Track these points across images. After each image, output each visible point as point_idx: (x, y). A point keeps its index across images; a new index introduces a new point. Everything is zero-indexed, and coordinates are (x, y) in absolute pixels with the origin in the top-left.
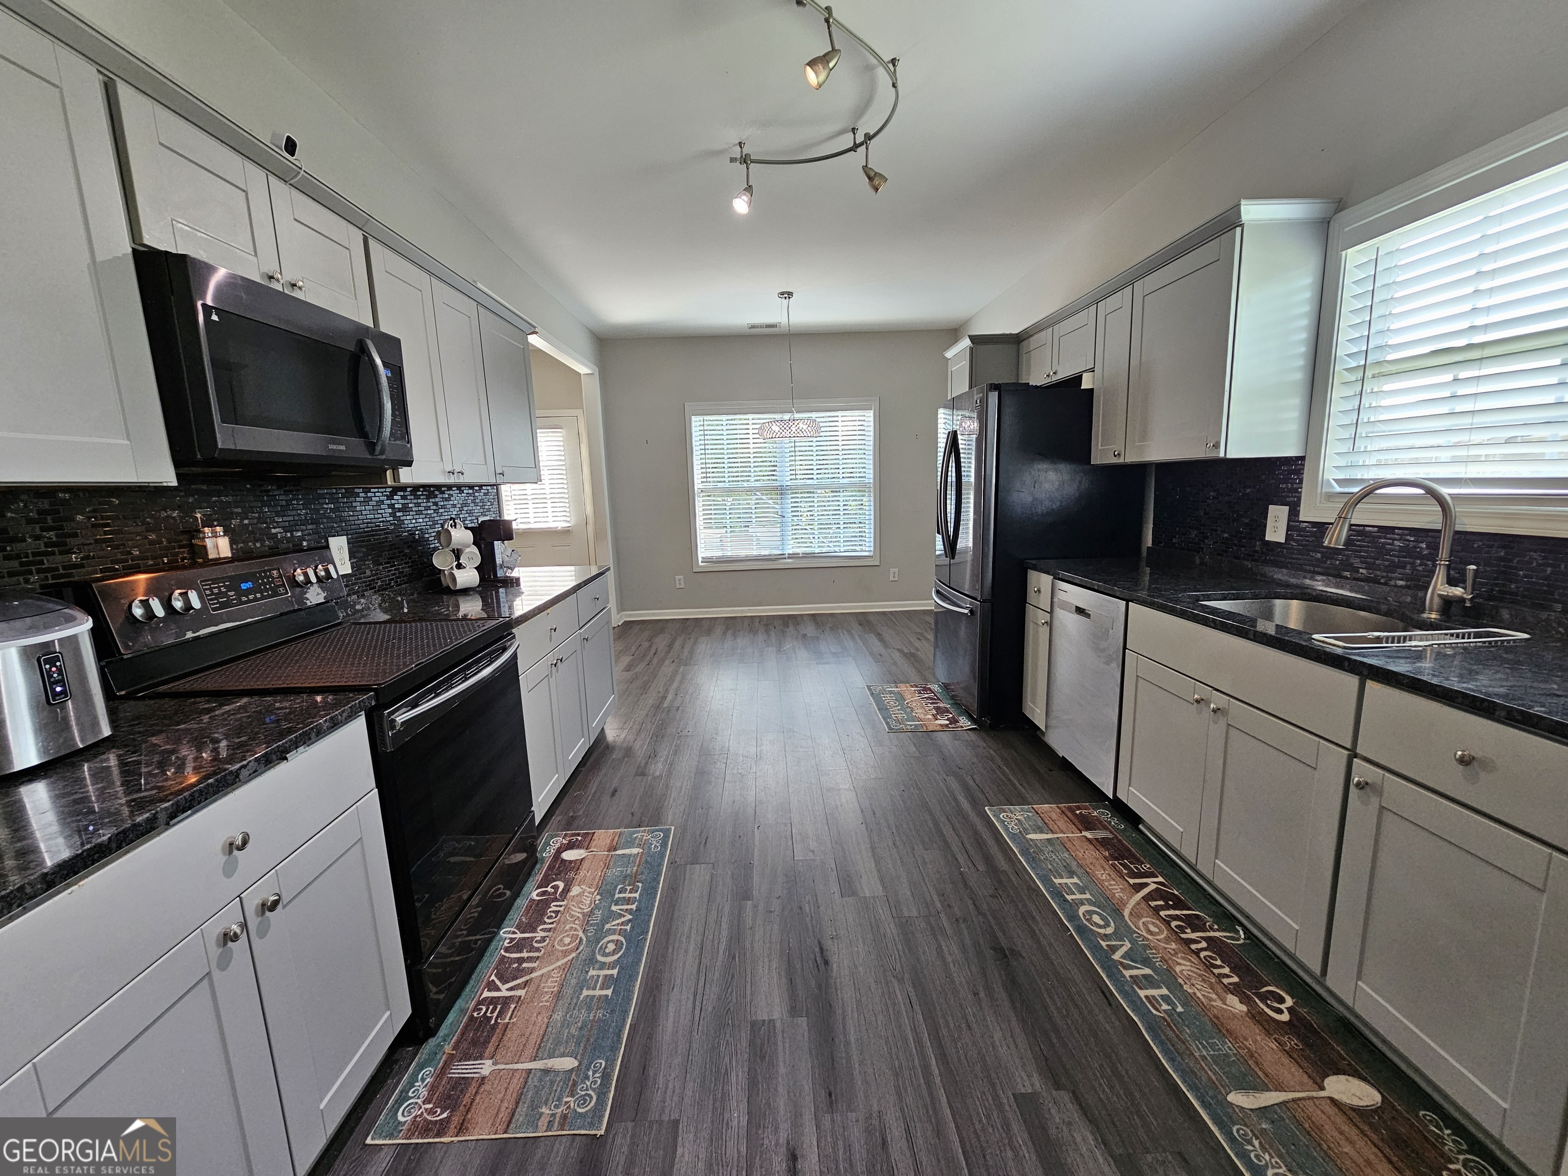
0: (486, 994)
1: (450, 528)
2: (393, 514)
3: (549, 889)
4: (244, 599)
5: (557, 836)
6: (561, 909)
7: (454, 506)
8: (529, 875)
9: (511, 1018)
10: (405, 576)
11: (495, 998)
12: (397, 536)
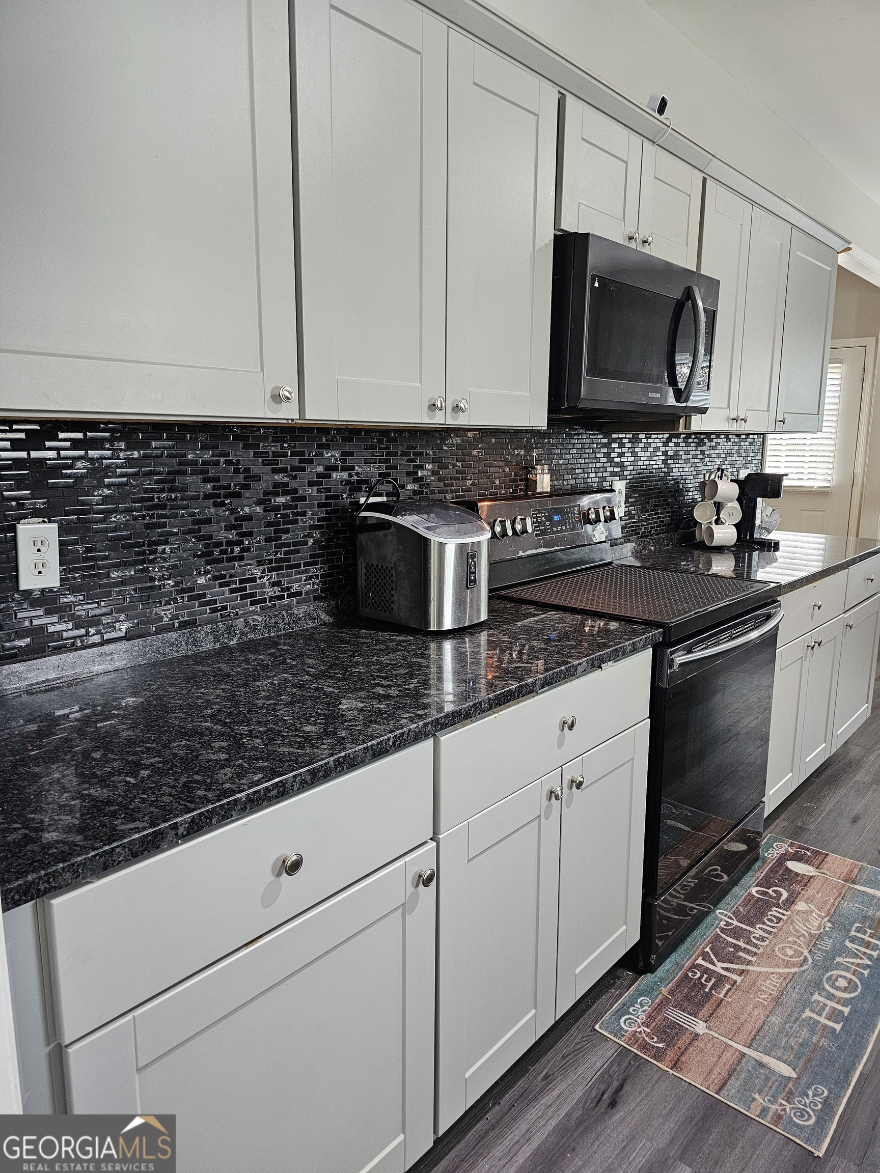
0: (700, 961)
1: (716, 479)
2: (665, 462)
3: (770, 891)
4: (555, 529)
5: (782, 841)
6: (784, 918)
7: (719, 455)
8: (748, 868)
9: (725, 995)
10: (665, 525)
11: (710, 970)
12: (664, 484)
